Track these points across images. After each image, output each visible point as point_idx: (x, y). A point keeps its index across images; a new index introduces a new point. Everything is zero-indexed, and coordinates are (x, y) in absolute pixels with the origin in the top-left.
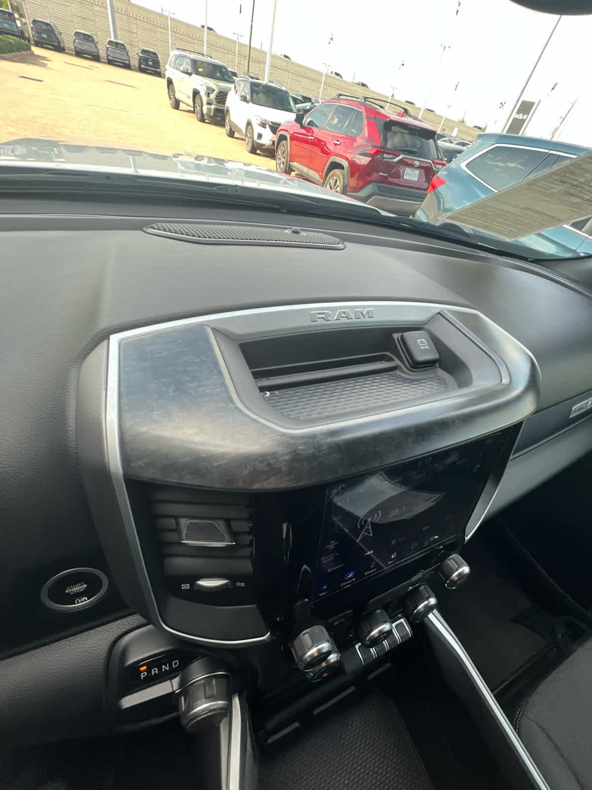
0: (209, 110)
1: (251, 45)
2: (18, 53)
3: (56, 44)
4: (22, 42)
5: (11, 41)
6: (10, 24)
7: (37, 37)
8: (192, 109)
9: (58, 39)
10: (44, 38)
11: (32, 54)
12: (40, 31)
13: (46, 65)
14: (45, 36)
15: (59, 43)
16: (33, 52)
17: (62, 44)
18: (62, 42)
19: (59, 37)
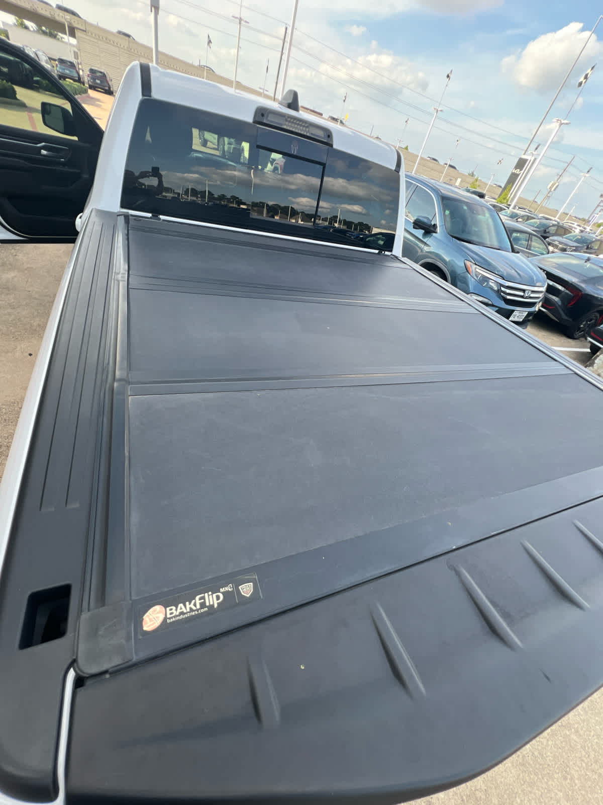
0: (229, 148)
1: (276, 97)
2: (79, 95)
3: (107, 88)
4: (81, 87)
5: (75, 86)
6: (70, 71)
7: (91, 82)
8: (217, 147)
9: (109, 84)
10: (97, 84)
11: (89, 97)
12: (95, 78)
13: (101, 105)
14: (98, 82)
15: (109, 88)
16: (89, 95)
17: (112, 89)
18: (112, 86)
19: (110, 83)
